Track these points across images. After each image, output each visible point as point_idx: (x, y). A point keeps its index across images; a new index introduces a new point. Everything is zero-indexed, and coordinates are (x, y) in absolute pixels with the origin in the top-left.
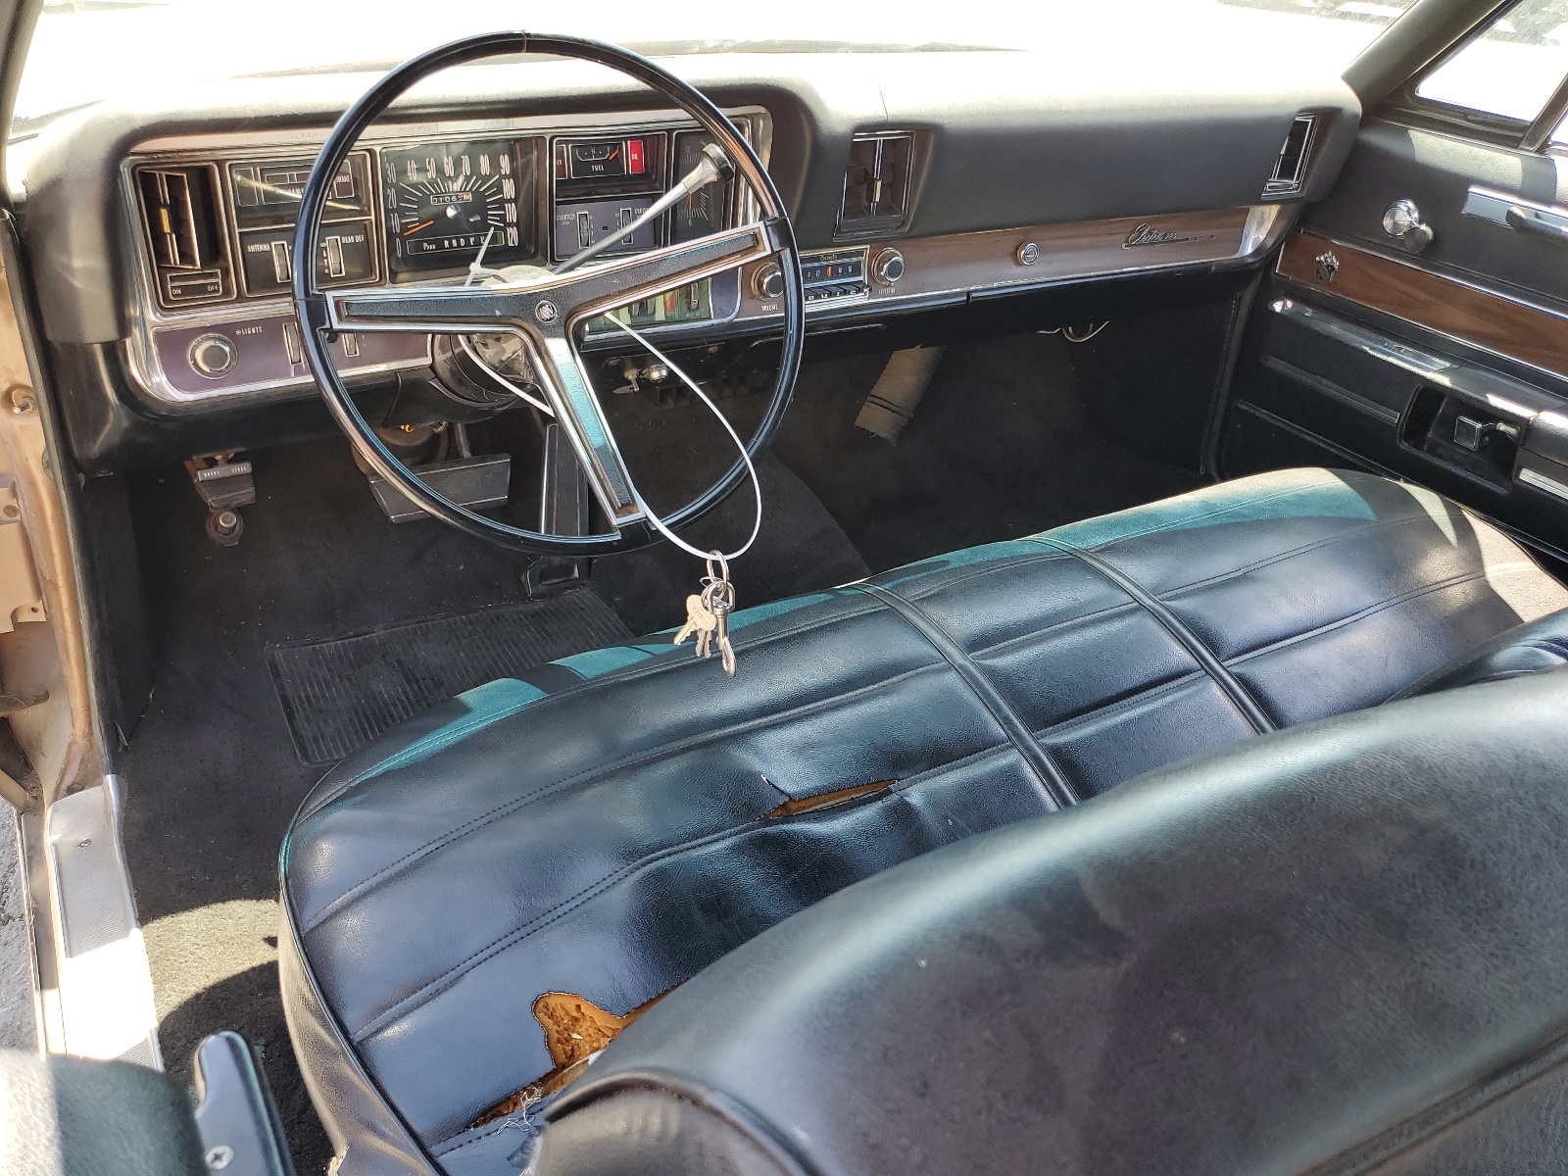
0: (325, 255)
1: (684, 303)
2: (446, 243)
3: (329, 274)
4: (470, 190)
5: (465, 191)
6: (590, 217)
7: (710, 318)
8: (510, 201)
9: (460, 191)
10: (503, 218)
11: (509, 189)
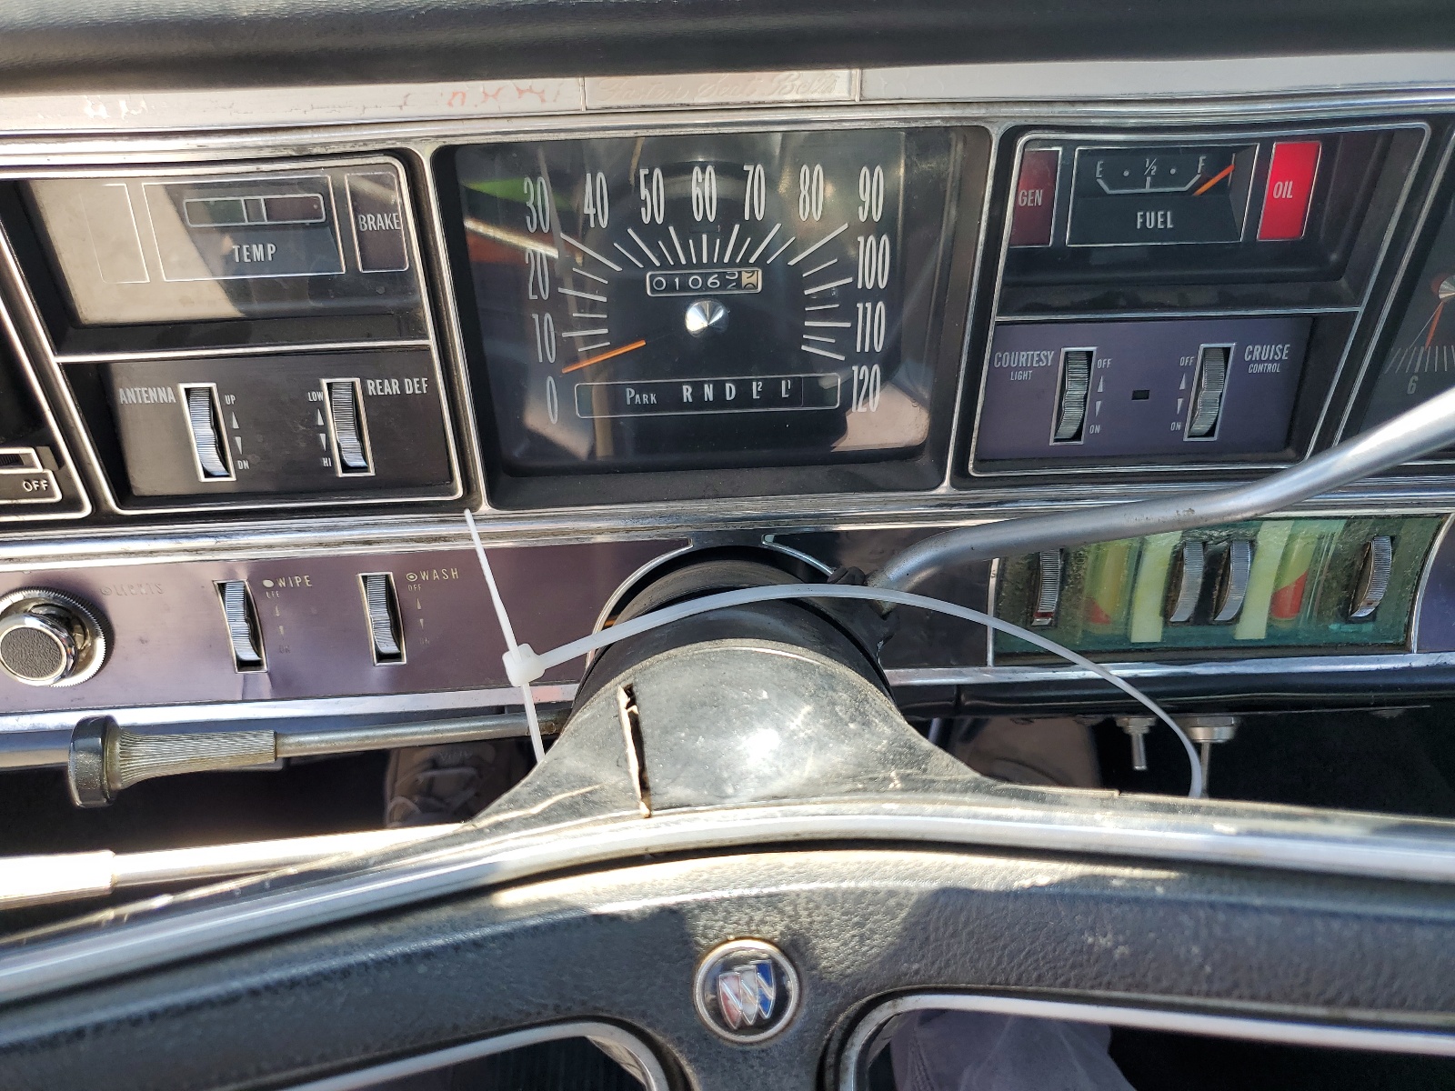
0: (320, 422)
1: (1334, 599)
2: (687, 393)
3: (332, 469)
4: (761, 262)
5: (745, 263)
6: (1098, 363)
7: (1403, 647)
8: (873, 295)
9: (732, 263)
10: (845, 339)
11: (873, 262)
